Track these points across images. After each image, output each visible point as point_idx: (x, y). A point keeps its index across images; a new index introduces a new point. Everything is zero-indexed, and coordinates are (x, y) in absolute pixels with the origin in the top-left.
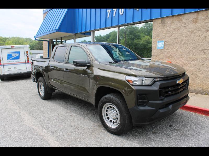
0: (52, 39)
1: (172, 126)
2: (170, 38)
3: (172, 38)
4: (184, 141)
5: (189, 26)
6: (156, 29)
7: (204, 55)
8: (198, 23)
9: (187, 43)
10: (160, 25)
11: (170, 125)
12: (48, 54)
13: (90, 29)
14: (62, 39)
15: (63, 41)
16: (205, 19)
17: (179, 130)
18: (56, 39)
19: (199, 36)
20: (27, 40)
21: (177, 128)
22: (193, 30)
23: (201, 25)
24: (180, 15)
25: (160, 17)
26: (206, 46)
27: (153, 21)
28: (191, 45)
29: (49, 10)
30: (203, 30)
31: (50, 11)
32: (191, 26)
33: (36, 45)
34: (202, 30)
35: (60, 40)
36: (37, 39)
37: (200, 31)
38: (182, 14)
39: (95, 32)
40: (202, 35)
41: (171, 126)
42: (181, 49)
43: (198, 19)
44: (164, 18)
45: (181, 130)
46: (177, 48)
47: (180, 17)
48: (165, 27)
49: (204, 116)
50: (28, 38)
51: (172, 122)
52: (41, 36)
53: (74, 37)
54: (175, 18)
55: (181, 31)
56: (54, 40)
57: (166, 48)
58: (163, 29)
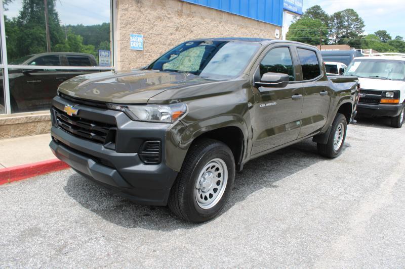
3: (153, 32)
5: (174, 18)
8: (182, 18)
10: (134, 3)
16: (189, 15)
22: (178, 26)
23: (185, 21)
32: (176, 19)
43: (183, 12)
58: (139, 14)
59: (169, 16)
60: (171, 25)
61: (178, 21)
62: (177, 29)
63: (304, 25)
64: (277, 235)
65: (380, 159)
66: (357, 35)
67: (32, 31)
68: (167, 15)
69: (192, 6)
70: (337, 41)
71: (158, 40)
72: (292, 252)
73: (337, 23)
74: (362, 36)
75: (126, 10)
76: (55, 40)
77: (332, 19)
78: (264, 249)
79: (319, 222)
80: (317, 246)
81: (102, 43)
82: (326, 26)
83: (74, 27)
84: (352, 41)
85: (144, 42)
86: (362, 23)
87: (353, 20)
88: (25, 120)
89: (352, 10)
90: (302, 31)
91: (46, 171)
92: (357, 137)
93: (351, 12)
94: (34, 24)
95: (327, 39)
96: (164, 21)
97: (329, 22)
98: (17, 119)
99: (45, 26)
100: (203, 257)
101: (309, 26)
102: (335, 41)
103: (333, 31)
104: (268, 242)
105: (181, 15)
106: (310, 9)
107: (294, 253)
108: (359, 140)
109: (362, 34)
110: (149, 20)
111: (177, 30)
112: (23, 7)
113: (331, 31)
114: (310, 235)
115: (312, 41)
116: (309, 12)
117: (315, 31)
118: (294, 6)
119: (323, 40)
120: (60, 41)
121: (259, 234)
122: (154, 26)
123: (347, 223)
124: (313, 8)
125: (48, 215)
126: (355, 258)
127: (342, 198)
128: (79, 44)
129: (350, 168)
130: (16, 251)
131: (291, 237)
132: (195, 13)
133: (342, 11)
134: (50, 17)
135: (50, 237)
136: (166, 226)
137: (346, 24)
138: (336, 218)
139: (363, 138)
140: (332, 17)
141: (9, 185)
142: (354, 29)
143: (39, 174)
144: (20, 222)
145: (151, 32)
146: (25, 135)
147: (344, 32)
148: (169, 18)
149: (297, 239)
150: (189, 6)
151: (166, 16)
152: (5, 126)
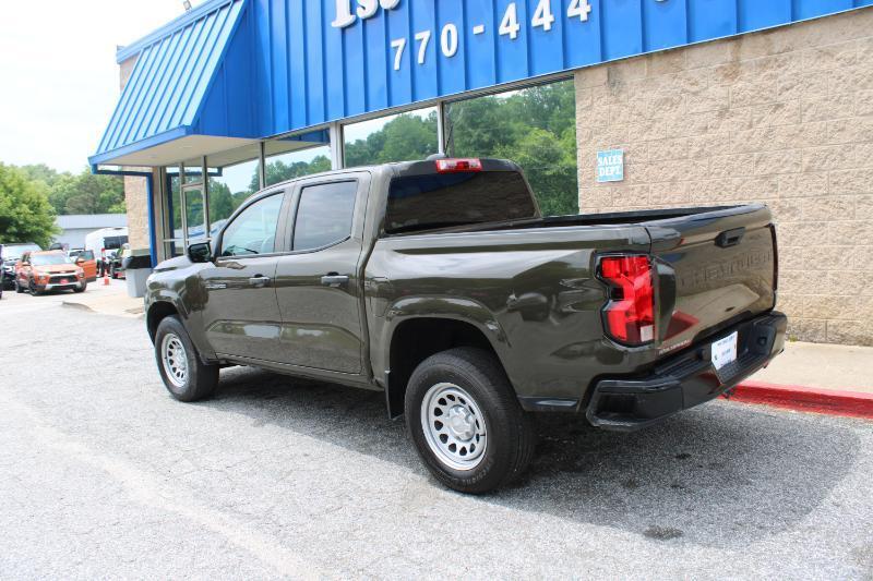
0: (164, 167)
1: (689, 456)
2: (645, 138)
3: (652, 137)
4: (736, 499)
5: (711, 89)
6: (589, 108)
7: (773, 195)
8: (740, 79)
9: (709, 155)
10: (603, 90)
11: (680, 452)
12: (147, 226)
13: (326, 118)
14: (209, 163)
15: (210, 170)
16: (763, 65)
17: (713, 466)
18: (183, 165)
19: (750, 126)
20: (31, 173)
21: (705, 462)
22: (726, 104)
23: (750, 86)
24: (675, 50)
25: (603, 60)
26: (778, 161)
27: (576, 75)
28: (725, 161)
29: (145, 49)
30: (760, 101)
31: (147, 52)
32: (717, 91)
33: (75, 194)
34: (756, 105)
35: (200, 169)
36: (100, 168)
37: (750, 108)
38: (682, 49)
39: (345, 128)
40: (758, 122)
41: (683, 456)
42: (689, 175)
43: (740, 65)
44: (614, 63)
45: (722, 466)
46: (672, 175)
47: (676, 59)
48: (623, 97)
49: (793, 411)
50: (35, 164)
51: (687, 444)
52: (116, 154)
53: (259, 150)
54: (656, 62)
55: (682, 108)
56: (170, 170)
57: (633, 177)
58: (616, 107)
59: (694, 89)
60: (702, 107)
61: (723, 92)
62: (723, 113)
68: (688, 87)
69: (772, 36)
71: (663, 154)
85: (626, 163)
96: (682, 104)
105: (736, 73)
110: (640, 114)
111: (721, 115)
122: (654, 121)
132: (787, 51)
148: (695, 94)
150: (762, 40)
151: (683, 91)
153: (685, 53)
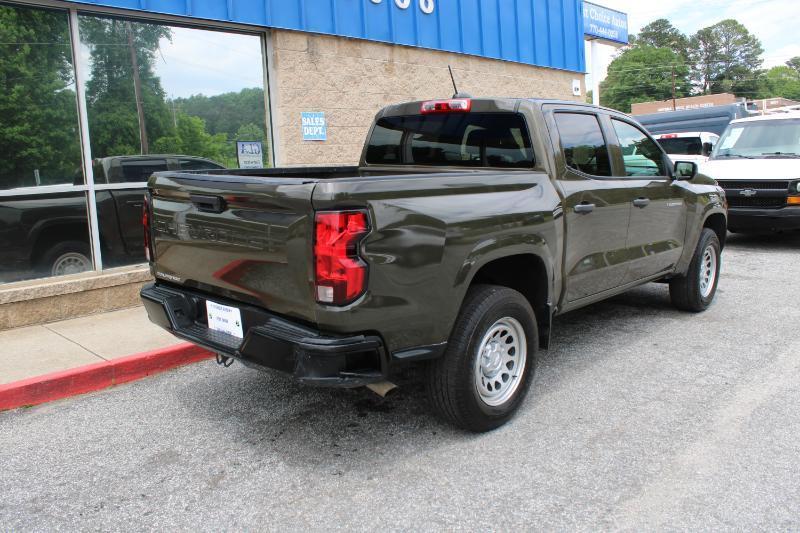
5: (379, 77)
10: (304, 56)
16: (405, 69)
32: (383, 79)
43: (394, 65)
44: (313, 35)
55: (361, 87)
58: (315, 74)
59: (369, 74)
60: (373, 89)
61: (386, 81)
63: (639, 61)
64: (579, 446)
65: (783, 311)
66: (748, 72)
67: (112, 116)
68: (365, 72)
69: (409, 51)
70: (708, 87)
71: (352, 120)
72: (606, 470)
73: (706, 51)
74: (758, 73)
75: (292, 69)
76: (154, 130)
77: (694, 44)
78: (556, 468)
79: (656, 423)
80: (651, 461)
81: (242, 128)
82: (682, 58)
83: (185, 100)
84: (740, 84)
85: (327, 125)
86: (757, 46)
87: (738, 43)
88: (127, 280)
89: (735, 22)
90: (634, 72)
91: (172, 364)
92: (743, 272)
93: (731, 26)
94: (115, 103)
95: (688, 85)
96: (361, 84)
97: (688, 50)
98: (112, 279)
99: (135, 105)
100: (452, 483)
101: (648, 63)
102: (705, 88)
103: (699, 67)
104: (563, 458)
105: (392, 70)
106: (647, 28)
107: (608, 473)
108: (748, 278)
109: (758, 68)
110: (334, 85)
112: (93, 73)
113: (694, 68)
114: (638, 444)
115: (657, 91)
116: (646, 34)
117: (660, 71)
118: (610, 27)
119: (678, 88)
120: (165, 132)
121: (549, 445)
122: (344, 94)
123: (708, 421)
124: (654, 25)
125: (188, 433)
126: (716, 474)
127: (703, 381)
128: (198, 133)
129: (721, 329)
130: (145, 486)
131: (605, 448)
132: (416, 63)
133: (714, 27)
134: (144, 86)
135: (195, 464)
136: (387, 442)
137: (723, 50)
138: (689, 414)
139: (754, 274)
140: (693, 40)
141: (115, 390)
142: (742, 60)
143: (162, 369)
144: (142, 444)
145: (338, 105)
146: (128, 306)
147: (721, 67)
148: (370, 78)
149: (614, 449)
150: (404, 51)
151: (363, 74)
152: (93, 292)
153: (362, 44)
